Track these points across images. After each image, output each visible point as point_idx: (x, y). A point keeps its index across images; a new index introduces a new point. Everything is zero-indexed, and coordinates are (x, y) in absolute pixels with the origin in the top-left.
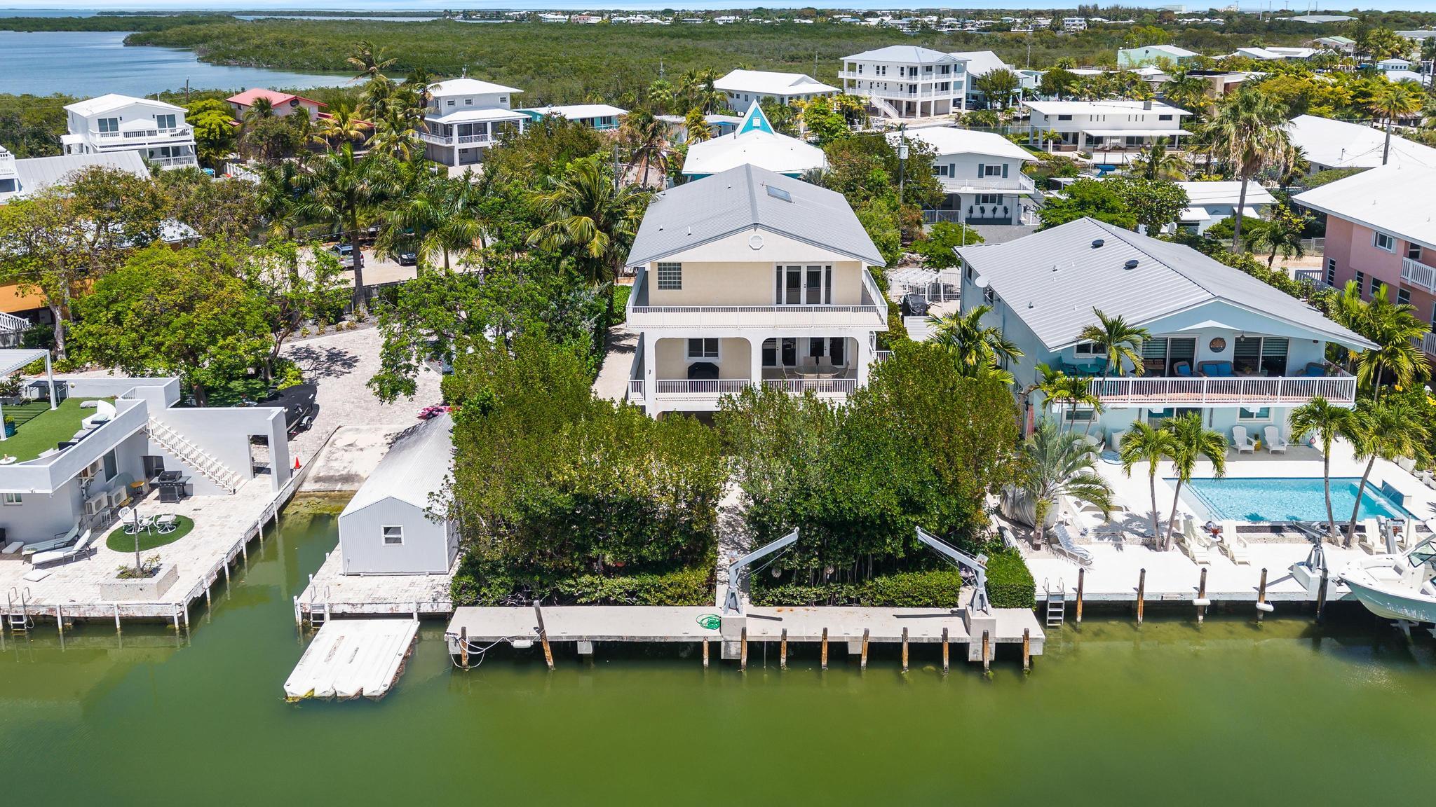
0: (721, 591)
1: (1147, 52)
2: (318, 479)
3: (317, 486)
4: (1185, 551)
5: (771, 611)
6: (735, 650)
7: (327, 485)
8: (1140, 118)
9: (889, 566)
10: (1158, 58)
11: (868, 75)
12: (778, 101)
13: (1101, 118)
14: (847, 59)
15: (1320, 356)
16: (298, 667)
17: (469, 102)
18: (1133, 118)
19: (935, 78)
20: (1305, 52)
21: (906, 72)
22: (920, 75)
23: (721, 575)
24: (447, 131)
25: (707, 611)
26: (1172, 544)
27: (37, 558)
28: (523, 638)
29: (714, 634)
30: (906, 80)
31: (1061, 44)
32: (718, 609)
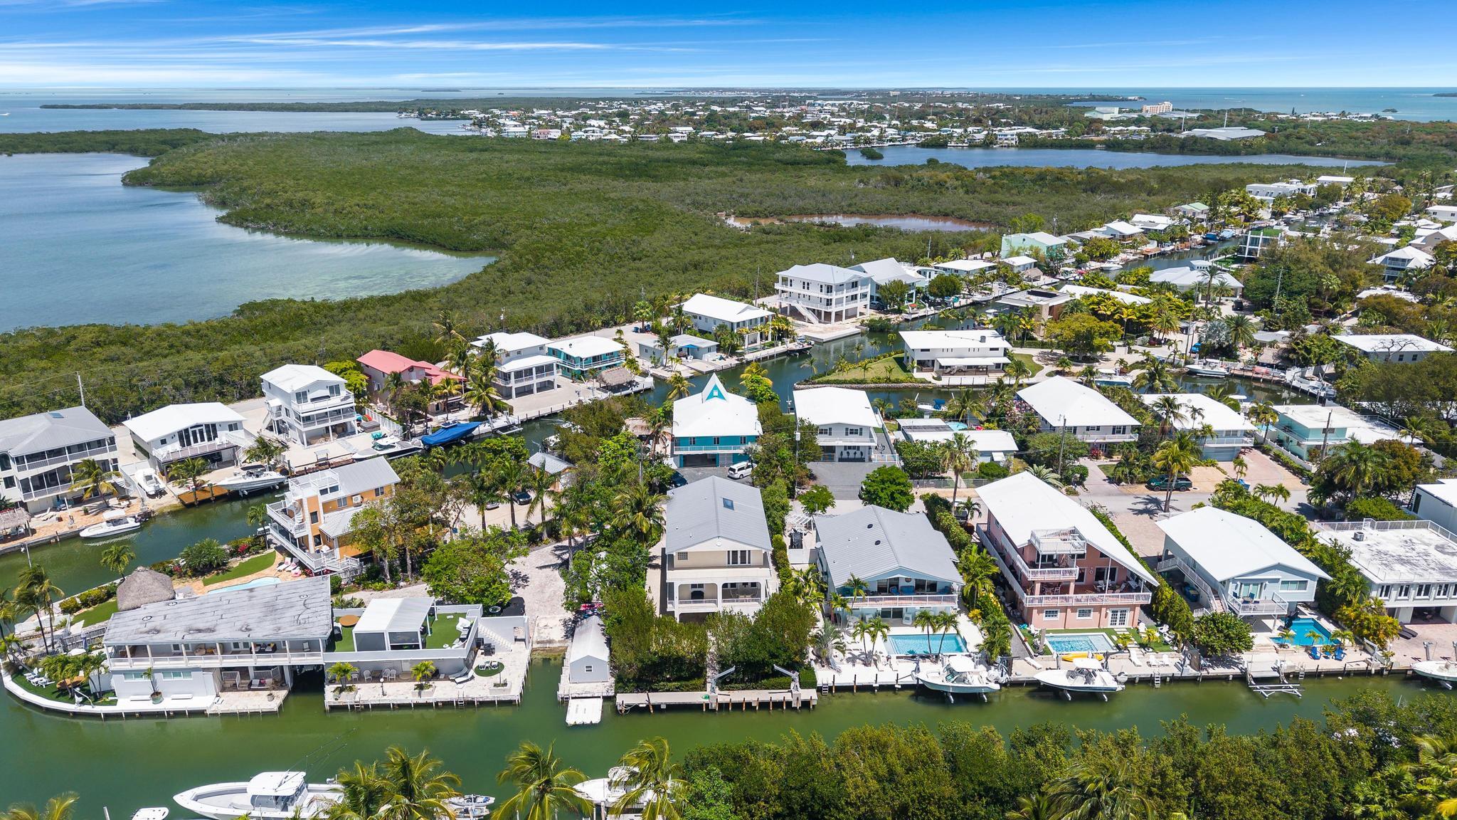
0: (709, 686)
1: (1024, 240)
2: (538, 643)
3: (539, 645)
4: (876, 666)
5: (726, 692)
6: (714, 706)
7: (542, 645)
8: (976, 350)
9: (767, 676)
10: (1031, 247)
11: (796, 289)
12: (729, 328)
13: (950, 350)
14: (782, 274)
16: (567, 714)
17: (520, 354)
18: (972, 350)
19: (846, 294)
22: (834, 292)
23: (708, 680)
24: (506, 377)
25: (703, 693)
26: (873, 664)
27: (458, 680)
28: (643, 704)
29: (707, 701)
30: (824, 296)
32: (708, 692)
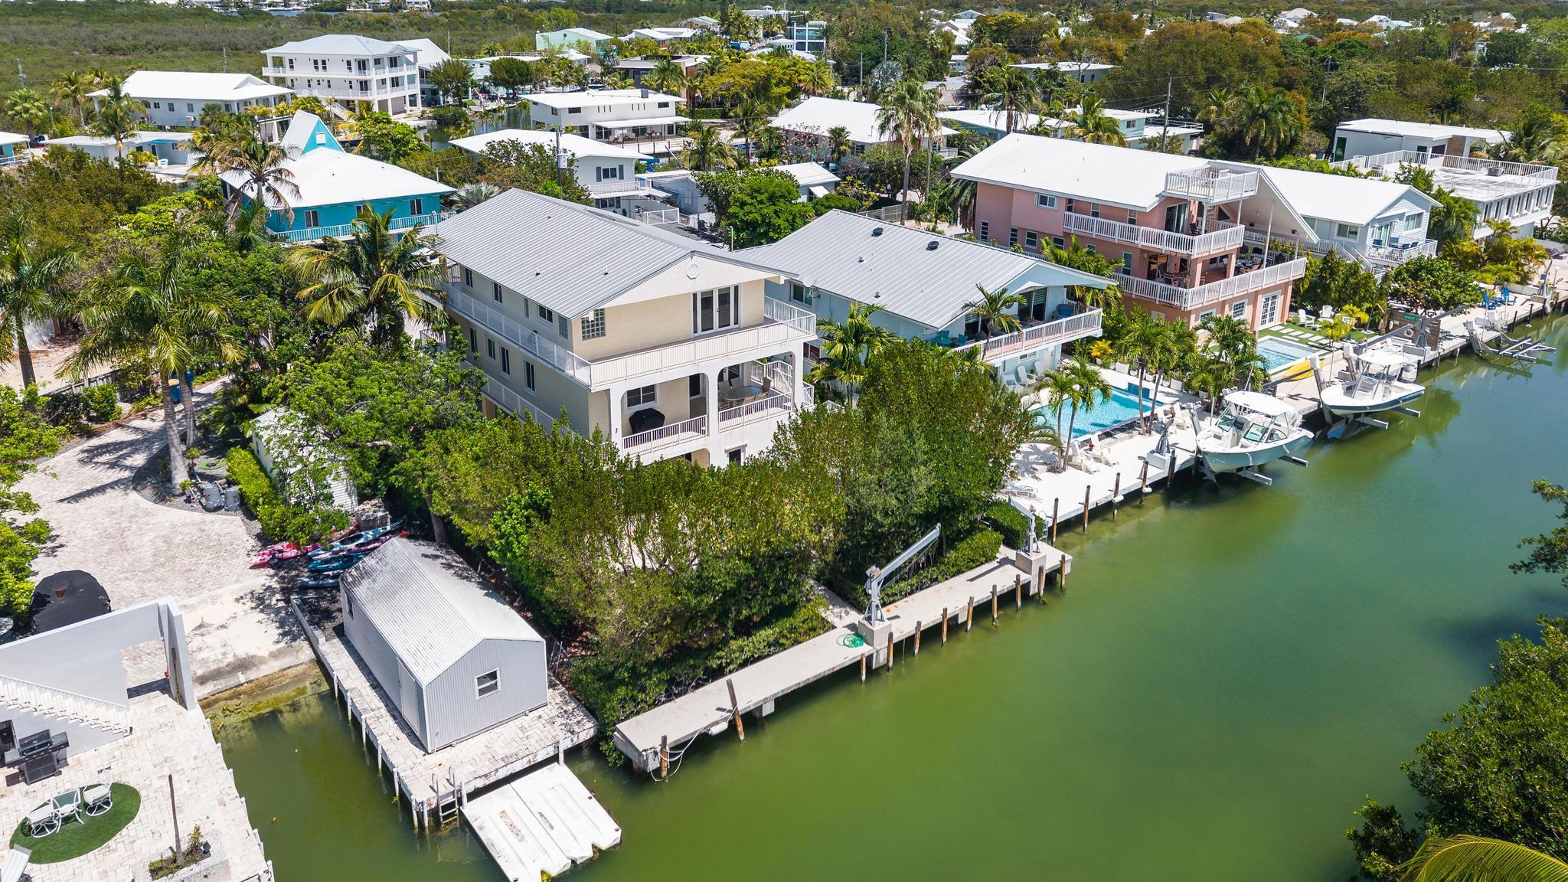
1: (565, 35)
2: (213, 678)
3: (221, 685)
4: (1078, 467)
6: (882, 655)
7: (222, 681)
8: (641, 107)
10: (579, 42)
11: (303, 72)
12: (223, 109)
13: (607, 109)
15: (1063, 299)
16: (500, 862)
18: (636, 107)
20: (687, 33)
21: (354, 65)
22: (370, 69)
25: (835, 635)
26: (1065, 465)
28: (717, 723)
30: (355, 75)
31: (432, 27)
